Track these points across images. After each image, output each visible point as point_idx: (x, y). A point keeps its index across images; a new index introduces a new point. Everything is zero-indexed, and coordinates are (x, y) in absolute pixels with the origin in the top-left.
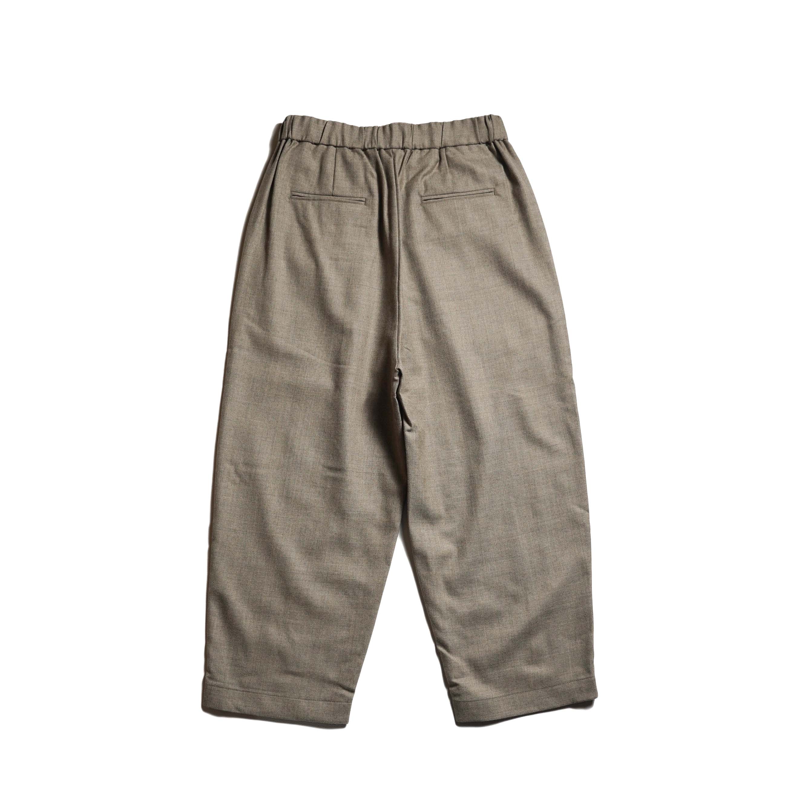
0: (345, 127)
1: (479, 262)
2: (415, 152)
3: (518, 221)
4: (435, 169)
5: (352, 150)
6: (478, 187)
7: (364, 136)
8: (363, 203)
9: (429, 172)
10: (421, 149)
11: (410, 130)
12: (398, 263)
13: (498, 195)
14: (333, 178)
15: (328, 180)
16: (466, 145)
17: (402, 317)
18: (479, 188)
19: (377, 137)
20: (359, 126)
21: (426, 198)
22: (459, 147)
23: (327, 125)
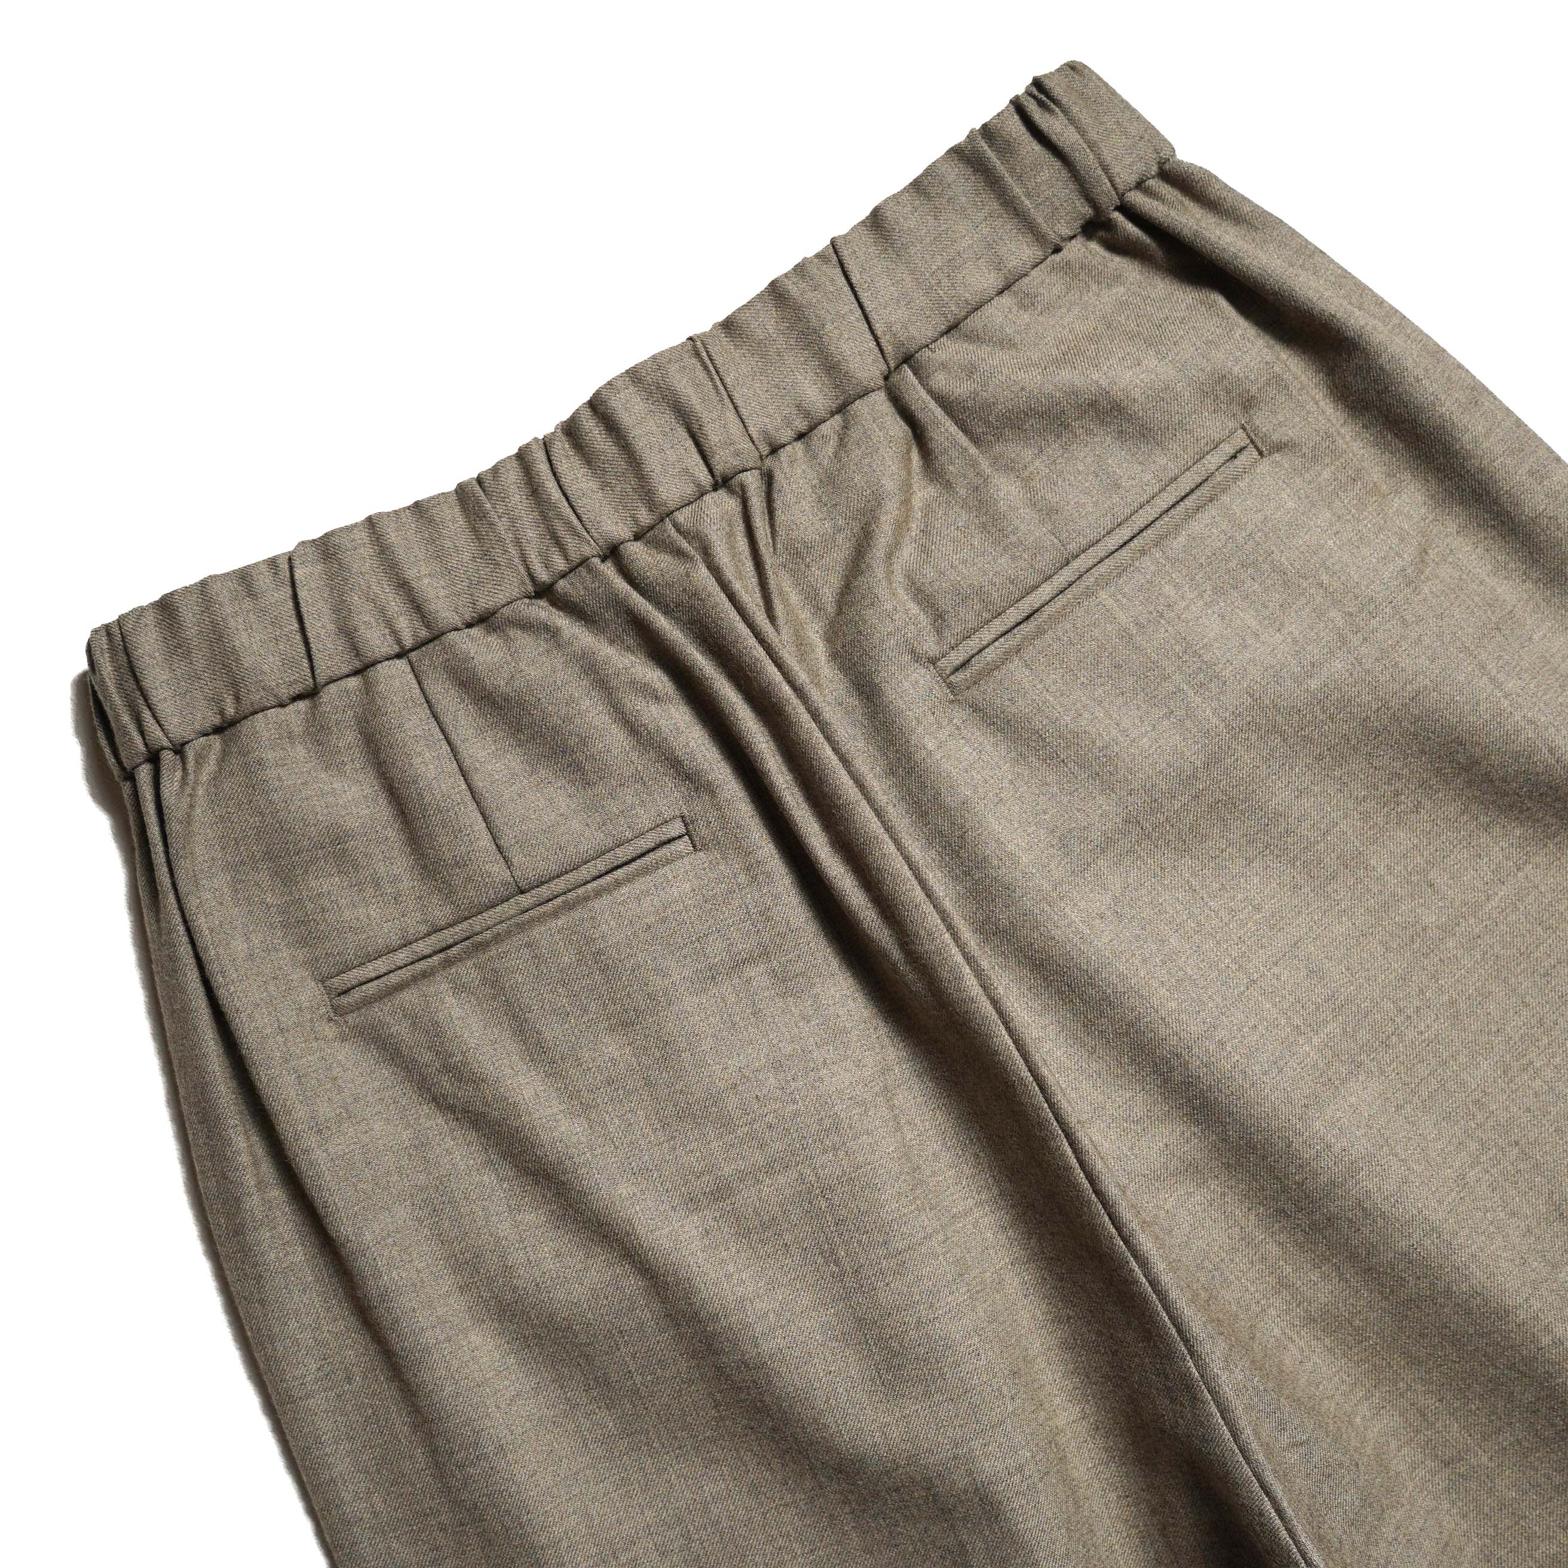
0: (393, 537)
1: (1365, 816)
2: (785, 465)
3: (1431, 517)
4: (915, 487)
5: (483, 625)
6: (1163, 462)
7: (502, 525)
8: (683, 845)
9: (901, 526)
10: (800, 436)
11: (701, 375)
12: (1026, 1074)
13: (1279, 447)
14: (472, 806)
15: (457, 832)
16: (1001, 292)
17: (1197, 1324)
18: (1173, 469)
19: (567, 499)
20: (451, 487)
21: (956, 658)
22: (975, 322)
23: (297, 576)
